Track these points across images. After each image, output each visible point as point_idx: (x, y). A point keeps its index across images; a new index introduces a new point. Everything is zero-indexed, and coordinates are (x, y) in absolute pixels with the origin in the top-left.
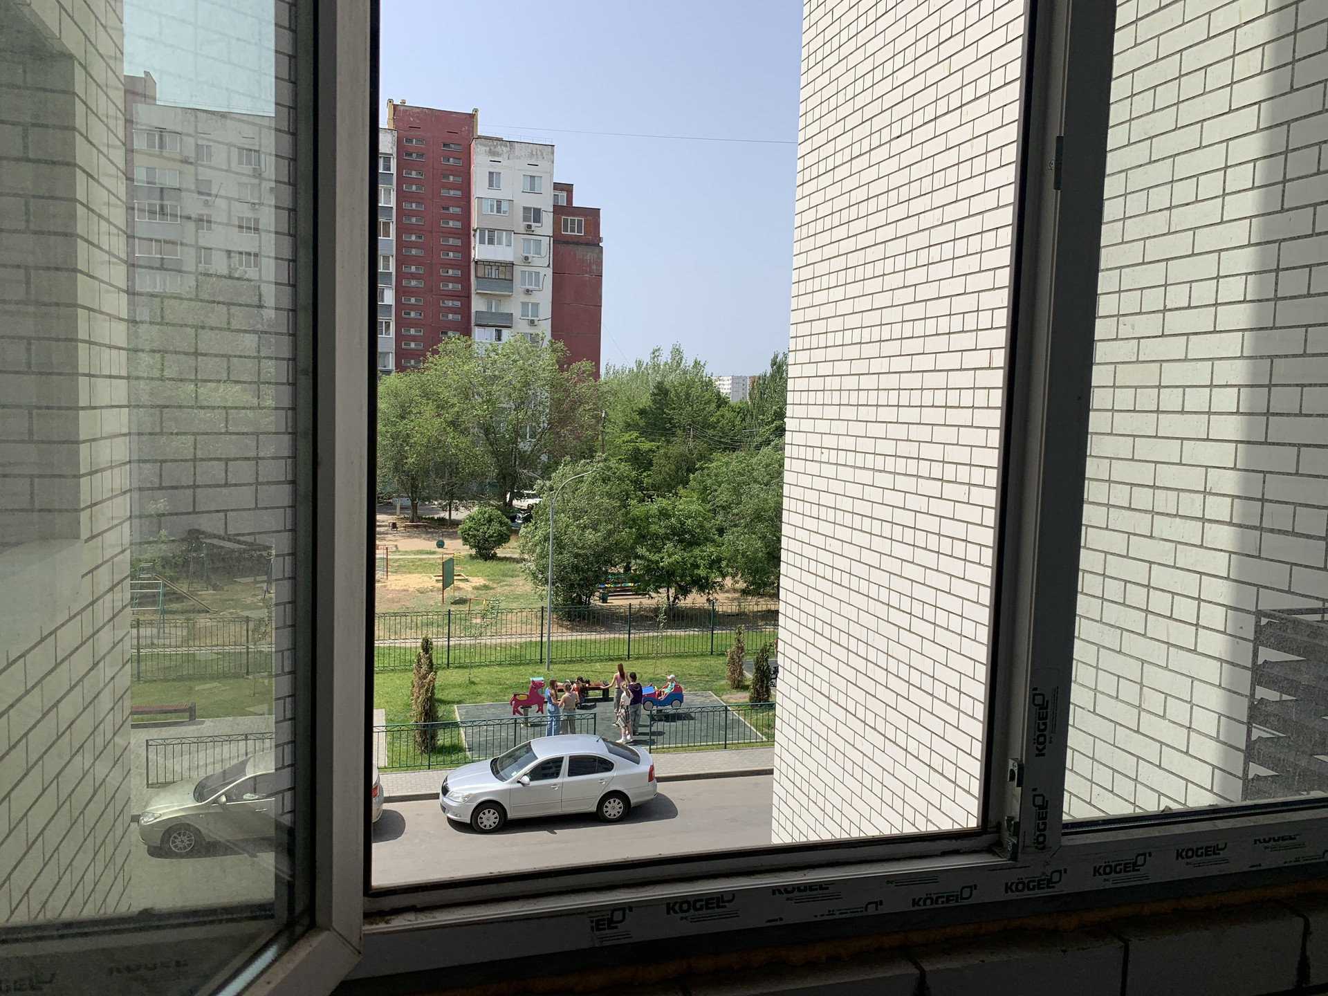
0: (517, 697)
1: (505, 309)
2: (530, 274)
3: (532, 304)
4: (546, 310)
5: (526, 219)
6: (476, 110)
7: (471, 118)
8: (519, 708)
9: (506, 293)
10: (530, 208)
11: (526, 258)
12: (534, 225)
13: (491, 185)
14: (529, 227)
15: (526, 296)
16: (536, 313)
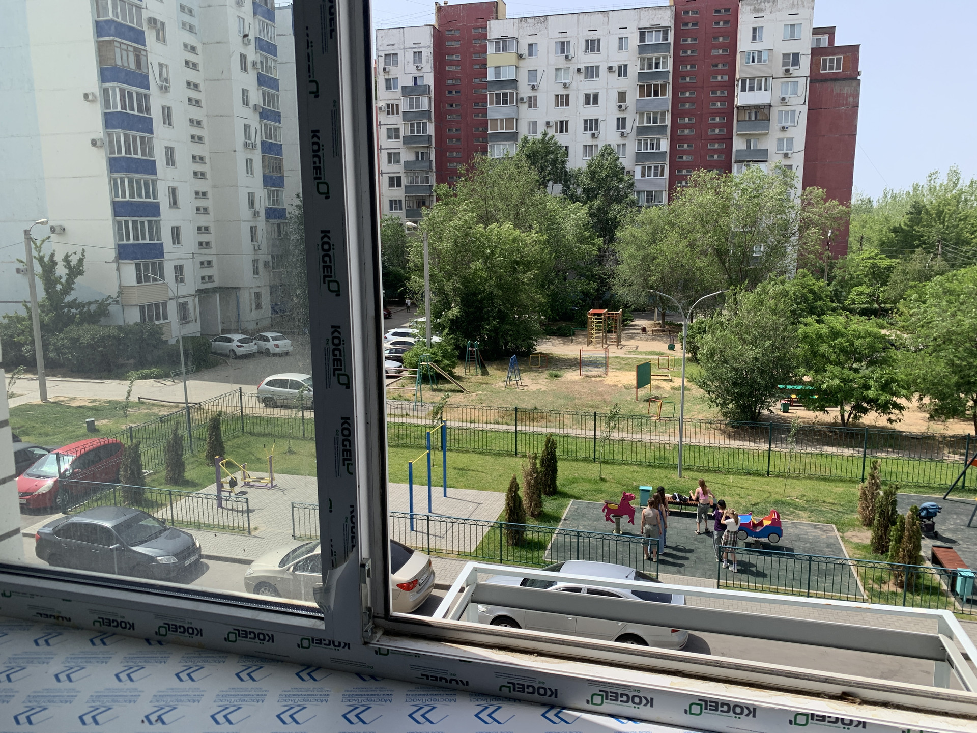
0: (609, 506)
1: (762, 146)
2: (787, 112)
3: (788, 139)
4: (800, 143)
5: (785, 64)
8: (611, 516)
9: (763, 132)
10: (789, 54)
11: (783, 99)
12: (791, 68)
13: (754, 38)
14: (787, 71)
15: (782, 133)
16: (790, 147)
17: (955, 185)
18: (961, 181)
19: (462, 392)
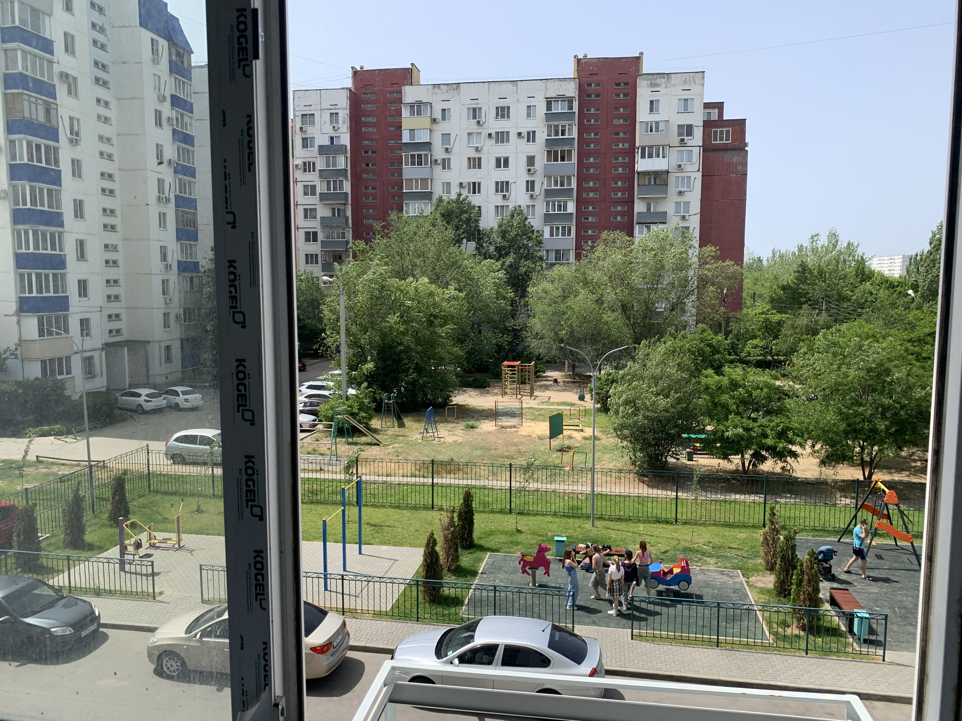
0: (525, 558)
1: (661, 209)
2: (683, 178)
3: (685, 203)
4: (695, 207)
5: (680, 134)
6: (642, 54)
7: (637, 60)
8: (527, 569)
9: (662, 196)
10: (683, 126)
11: (680, 166)
12: (686, 138)
13: (651, 110)
14: (682, 140)
15: (679, 197)
16: (687, 210)
17: (835, 246)
18: (839, 243)
19: (379, 445)
